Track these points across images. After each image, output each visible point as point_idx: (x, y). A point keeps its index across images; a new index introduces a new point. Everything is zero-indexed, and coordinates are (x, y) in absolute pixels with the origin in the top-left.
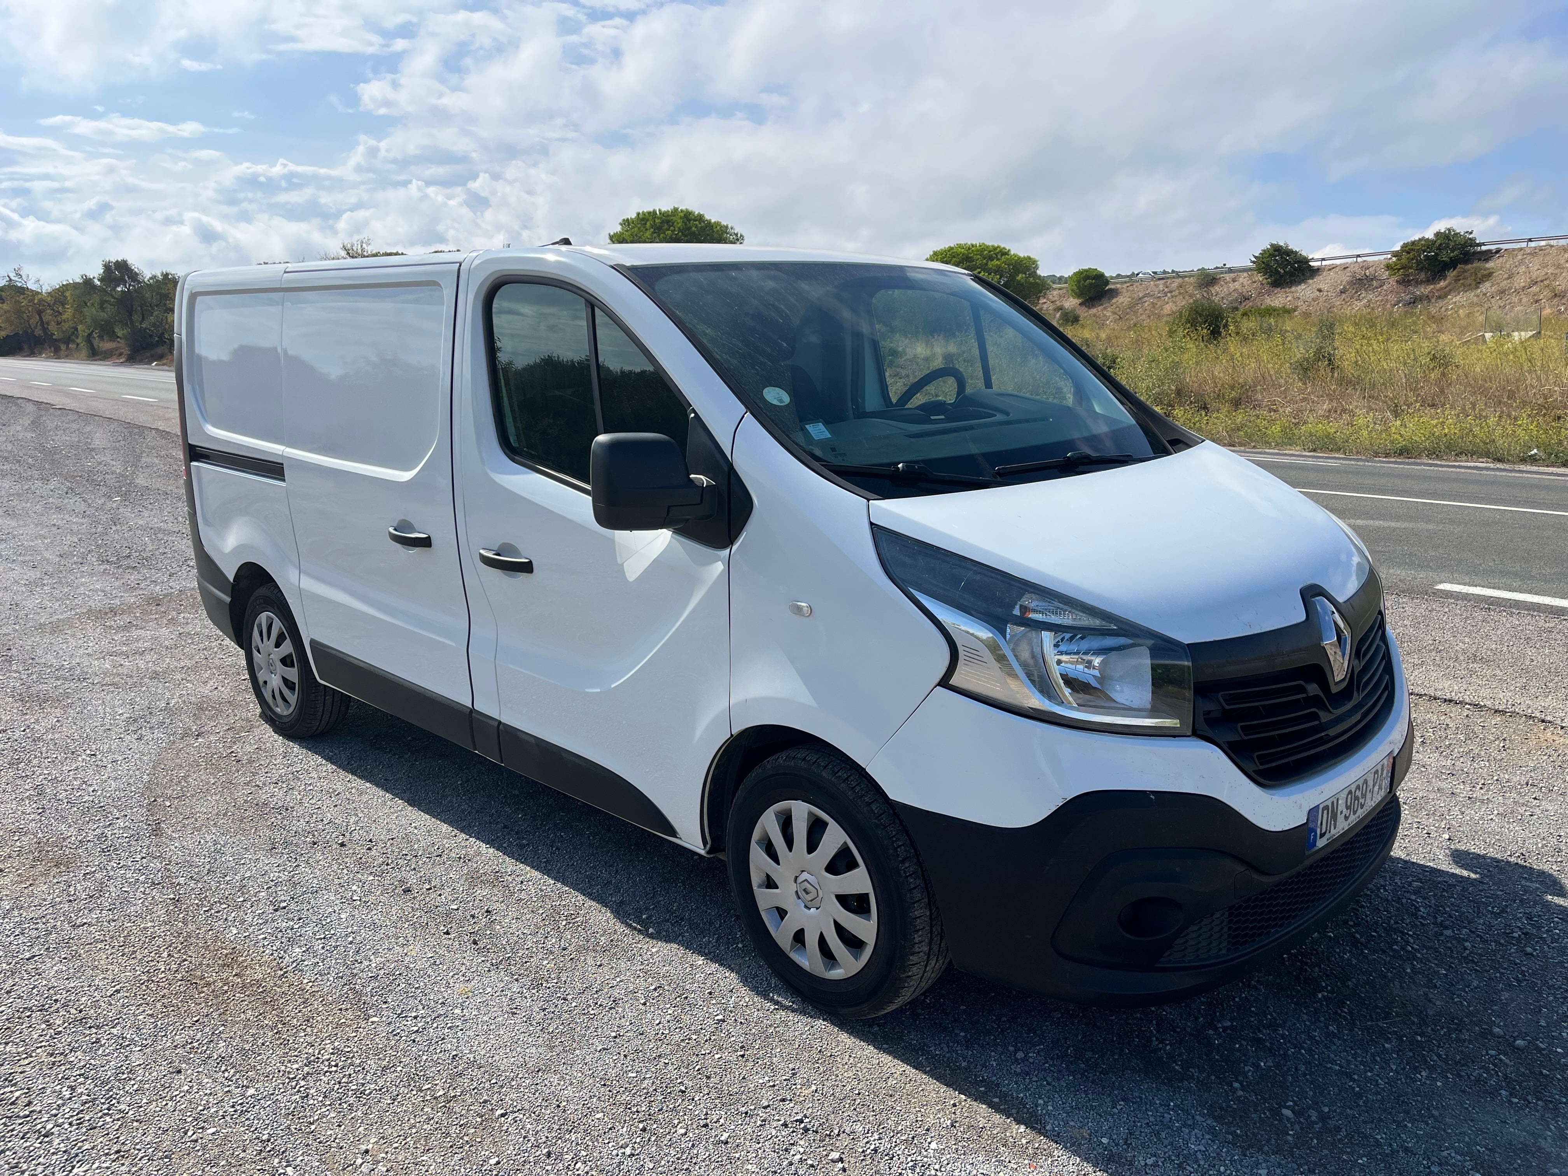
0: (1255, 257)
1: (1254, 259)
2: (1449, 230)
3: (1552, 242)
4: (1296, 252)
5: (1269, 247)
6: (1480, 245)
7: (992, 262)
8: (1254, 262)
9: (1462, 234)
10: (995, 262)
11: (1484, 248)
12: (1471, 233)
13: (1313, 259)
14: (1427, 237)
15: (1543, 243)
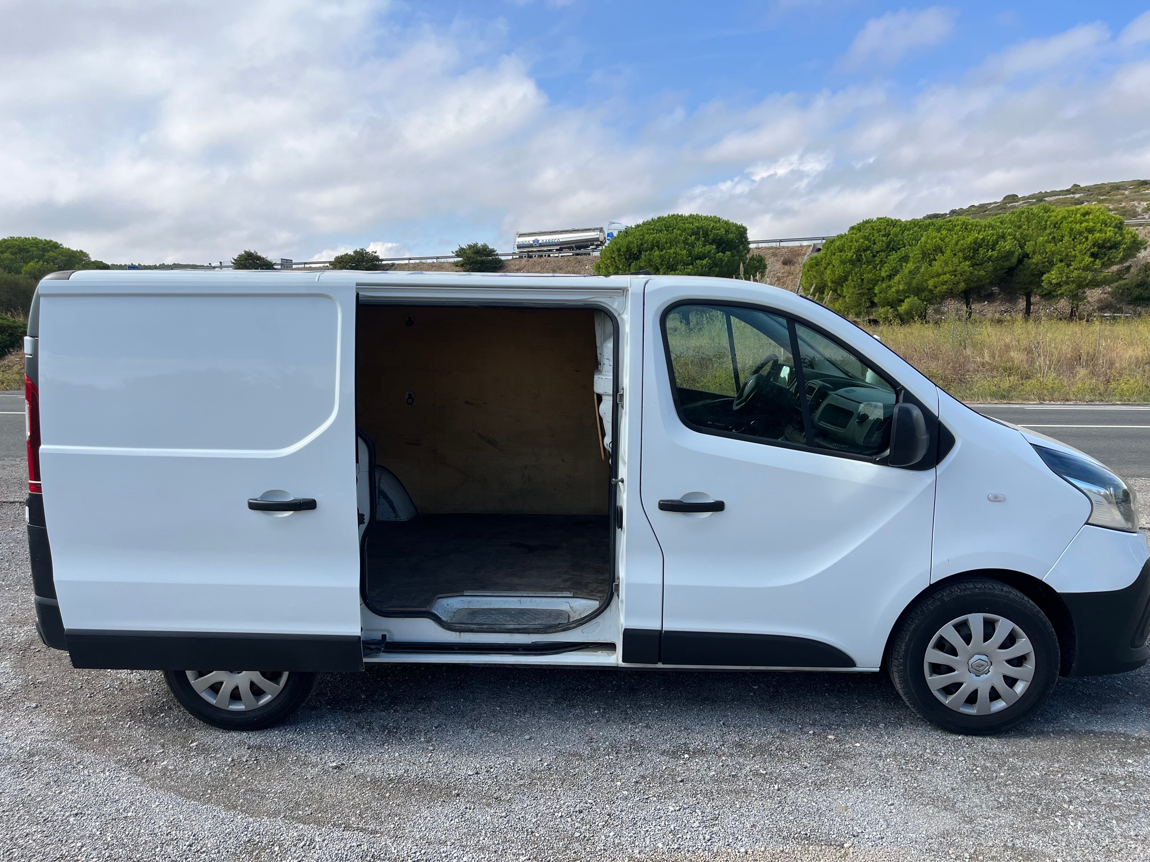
0: (234, 260)
1: (234, 261)
2: (362, 250)
3: (423, 261)
4: (264, 259)
5: (243, 253)
6: (382, 260)
7: (48, 254)
8: (233, 263)
9: (370, 252)
10: (51, 254)
11: (384, 262)
12: (376, 253)
13: (275, 263)
14: (349, 254)
15: (418, 261)
